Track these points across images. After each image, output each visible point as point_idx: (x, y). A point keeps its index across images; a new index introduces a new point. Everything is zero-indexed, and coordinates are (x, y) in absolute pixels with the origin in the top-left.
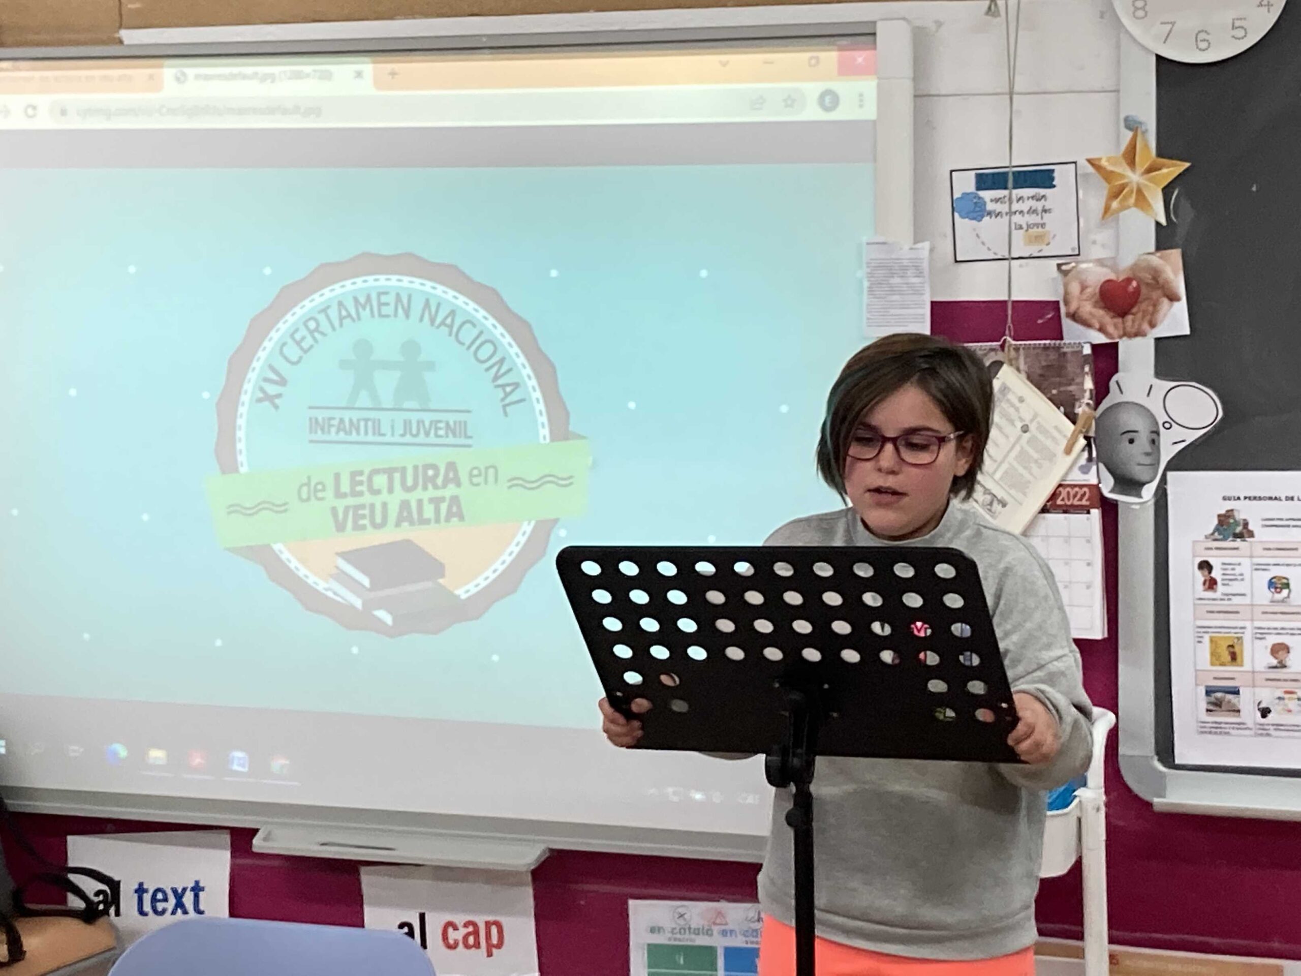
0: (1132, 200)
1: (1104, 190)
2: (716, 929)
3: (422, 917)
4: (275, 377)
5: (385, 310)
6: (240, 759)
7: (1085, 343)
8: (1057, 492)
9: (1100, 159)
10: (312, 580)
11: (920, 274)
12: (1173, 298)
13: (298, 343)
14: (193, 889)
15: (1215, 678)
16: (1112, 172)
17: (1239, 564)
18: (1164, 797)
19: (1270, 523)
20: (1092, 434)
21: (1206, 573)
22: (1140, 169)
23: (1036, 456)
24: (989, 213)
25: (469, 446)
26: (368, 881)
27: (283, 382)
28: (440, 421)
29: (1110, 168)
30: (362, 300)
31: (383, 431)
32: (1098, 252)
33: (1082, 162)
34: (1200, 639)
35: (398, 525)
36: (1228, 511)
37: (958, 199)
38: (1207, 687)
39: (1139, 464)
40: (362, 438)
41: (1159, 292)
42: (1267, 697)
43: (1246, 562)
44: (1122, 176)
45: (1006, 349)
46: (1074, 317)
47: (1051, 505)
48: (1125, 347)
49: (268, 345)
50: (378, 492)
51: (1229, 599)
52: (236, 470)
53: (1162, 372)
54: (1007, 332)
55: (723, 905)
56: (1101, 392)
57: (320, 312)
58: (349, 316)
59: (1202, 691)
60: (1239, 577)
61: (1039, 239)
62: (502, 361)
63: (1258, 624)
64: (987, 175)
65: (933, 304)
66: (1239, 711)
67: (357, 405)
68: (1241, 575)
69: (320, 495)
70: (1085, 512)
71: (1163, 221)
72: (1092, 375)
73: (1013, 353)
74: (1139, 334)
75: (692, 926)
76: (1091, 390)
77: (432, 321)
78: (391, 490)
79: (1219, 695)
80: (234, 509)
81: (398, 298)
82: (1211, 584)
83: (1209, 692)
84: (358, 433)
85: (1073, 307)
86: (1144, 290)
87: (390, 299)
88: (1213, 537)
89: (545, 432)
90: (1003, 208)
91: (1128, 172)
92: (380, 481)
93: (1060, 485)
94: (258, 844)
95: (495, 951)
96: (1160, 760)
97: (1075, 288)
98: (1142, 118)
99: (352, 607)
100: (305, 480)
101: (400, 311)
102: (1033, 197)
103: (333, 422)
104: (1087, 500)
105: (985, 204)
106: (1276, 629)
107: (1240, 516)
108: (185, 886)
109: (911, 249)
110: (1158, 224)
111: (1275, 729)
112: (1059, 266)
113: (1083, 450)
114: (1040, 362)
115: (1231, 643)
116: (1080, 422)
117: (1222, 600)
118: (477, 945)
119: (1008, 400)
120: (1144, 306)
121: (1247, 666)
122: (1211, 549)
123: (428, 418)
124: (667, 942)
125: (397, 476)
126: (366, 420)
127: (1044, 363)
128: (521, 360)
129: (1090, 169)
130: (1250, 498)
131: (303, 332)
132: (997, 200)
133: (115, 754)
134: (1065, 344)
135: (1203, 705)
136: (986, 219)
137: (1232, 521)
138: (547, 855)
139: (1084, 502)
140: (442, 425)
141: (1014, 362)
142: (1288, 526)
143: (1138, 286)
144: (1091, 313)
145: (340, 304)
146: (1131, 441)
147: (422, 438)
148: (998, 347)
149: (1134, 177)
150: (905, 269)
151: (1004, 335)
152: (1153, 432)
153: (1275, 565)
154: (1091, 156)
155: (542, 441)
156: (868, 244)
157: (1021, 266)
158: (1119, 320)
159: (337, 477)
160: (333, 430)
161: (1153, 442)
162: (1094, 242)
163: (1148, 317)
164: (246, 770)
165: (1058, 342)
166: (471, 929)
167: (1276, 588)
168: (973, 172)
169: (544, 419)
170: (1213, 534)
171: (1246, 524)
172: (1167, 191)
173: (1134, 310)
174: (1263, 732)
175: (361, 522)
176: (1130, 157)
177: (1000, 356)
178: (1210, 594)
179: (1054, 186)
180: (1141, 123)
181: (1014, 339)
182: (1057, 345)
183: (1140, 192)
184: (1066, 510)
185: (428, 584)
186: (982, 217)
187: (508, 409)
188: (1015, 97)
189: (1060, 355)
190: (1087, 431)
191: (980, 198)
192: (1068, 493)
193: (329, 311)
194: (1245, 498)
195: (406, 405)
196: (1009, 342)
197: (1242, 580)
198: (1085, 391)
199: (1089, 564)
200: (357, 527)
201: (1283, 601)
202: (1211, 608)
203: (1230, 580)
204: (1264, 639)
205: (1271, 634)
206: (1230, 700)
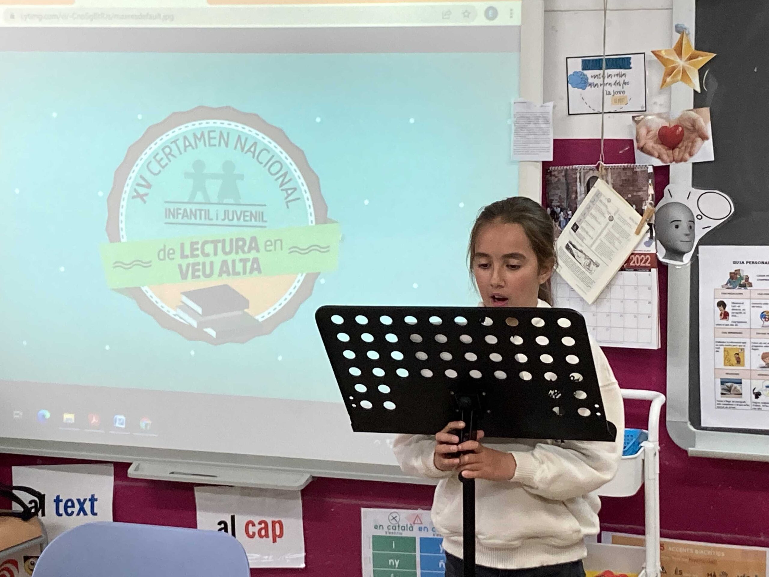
0: (679, 77)
1: (662, 70)
2: (416, 527)
3: (233, 518)
4: (143, 183)
5: (213, 142)
6: (120, 419)
7: (650, 165)
8: (631, 258)
9: (660, 51)
10: (166, 309)
11: (547, 122)
12: (704, 138)
13: (159, 162)
14: (90, 500)
15: (727, 374)
16: (668, 59)
17: (743, 303)
18: (694, 447)
19: (763, 278)
20: (653, 222)
21: (722, 308)
22: (685, 56)
23: (617, 235)
24: (590, 85)
25: (265, 227)
26: (199, 495)
27: (149, 186)
28: (247, 211)
29: (666, 57)
30: (199, 136)
31: (211, 217)
32: (657, 109)
33: (649, 54)
34: (718, 350)
35: (220, 275)
36: (736, 270)
37: (571, 75)
38: (721, 379)
39: (681, 241)
40: (198, 221)
41: (696, 134)
42: (759, 385)
43: (747, 303)
44: (673, 62)
45: (600, 169)
46: (642, 149)
47: (626, 266)
48: (673, 168)
49: (139, 162)
50: (208, 255)
51: (736, 325)
52: (119, 241)
53: (696, 184)
54: (601, 158)
55: (419, 512)
56: (659, 196)
57: (172, 143)
58: (190, 145)
59: (719, 381)
60: (743, 312)
61: (621, 101)
62: (285, 174)
63: (753, 340)
64: (589, 60)
65: (555, 140)
66: (741, 394)
67: (195, 201)
68: (744, 310)
69: (171, 256)
70: (648, 270)
71: (698, 90)
72: (653, 185)
73: (604, 171)
74: (683, 160)
75: (401, 525)
76: (652, 195)
77: (243, 149)
78: (216, 254)
79: (729, 384)
80: (118, 264)
81: (221, 134)
82: (725, 315)
83: (722, 383)
84: (196, 218)
85: (642, 144)
86: (686, 133)
87: (216, 135)
88: (726, 286)
89: (313, 218)
90: (599, 81)
91: (678, 60)
92: (209, 248)
93: (632, 254)
94: (131, 472)
95: (277, 539)
96: (692, 424)
97: (643, 131)
98: (686, 25)
99: (191, 326)
100: (162, 247)
101: (222, 141)
102: (617, 75)
103: (179, 211)
104: (649, 263)
105: (587, 79)
106: (765, 343)
107: (744, 274)
108: (85, 498)
109: (542, 106)
110: (695, 92)
111: (763, 406)
112: (633, 117)
113: (647, 232)
114: (621, 177)
115: (737, 352)
116: (645, 215)
117: (732, 325)
118: (267, 536)
119: (601, 201)
120: (685, 143)
121: (747, 366)
122: (725, 294)
123: (239, 209)
124: (384, 534)
125: (220, 245)
126: (201, 210)
127: (624, 178)
128: (298, 173)
129: (655, 58)
130: (750, 262)
131: (161, 155)
132: (595, 77)
133: (44, 416)
134: (636, 166)
135: (719, 388)
136: (588, 88)
137: (738, 276)
138: (310, 480)
139: (647, 264)
140: (248, 214)
141: (604, 177)
143: (682, 130)
144: (653, 147)
145: (185, 138)
146: (677, 227)
147: (235, 222)
148: (595, 168)
149: (681, 63)
150: (537, 118)
151: (599, 160)
152: (690, 221)
153: (765, 304)
154: (654, 49)
155: (310, 224)
156: (515, 103)
157: (609, 117)
158: (671, 151)
159: (182, 245)
160: (180, 216)
161: (691, 227)
162: (655, 103)
163: (689, 150)
164: (123, 426)
165: (632, 165)
166: (263, 525)
167: (765, 318)
168: (580, 59)
169: (312, 210)
170: (727, 284)
171: (747, 279)
172: (701, 72)
173: (680, 145)
174: (757, 407)
175: (197, 274)
176: (679, 50)
177: (596, 174)
178: (724, 322)
179: (630, 68)
180: (685, 29)
181: (605, 163)
182: (632, 167)
183: (684, 72)
184: (636, 269)
185: (240, 313)
186: (586, 87)
187: (289, 204)
188: (607, 12)
189: (633, 173)
190: (650, 220)
191: (584, 75)
192: (637, 258)
193: (178, 142)
194: (747, 262)
195: (225, 201)
196: (602, 165)
197: (744, 313)
198: (649, 195)
199: (649, 303)
200: (194, 277)
202: (724, 331)
203: (737, 313)
204: (757, 349)
205: (762, 346)
206: (735, 388)
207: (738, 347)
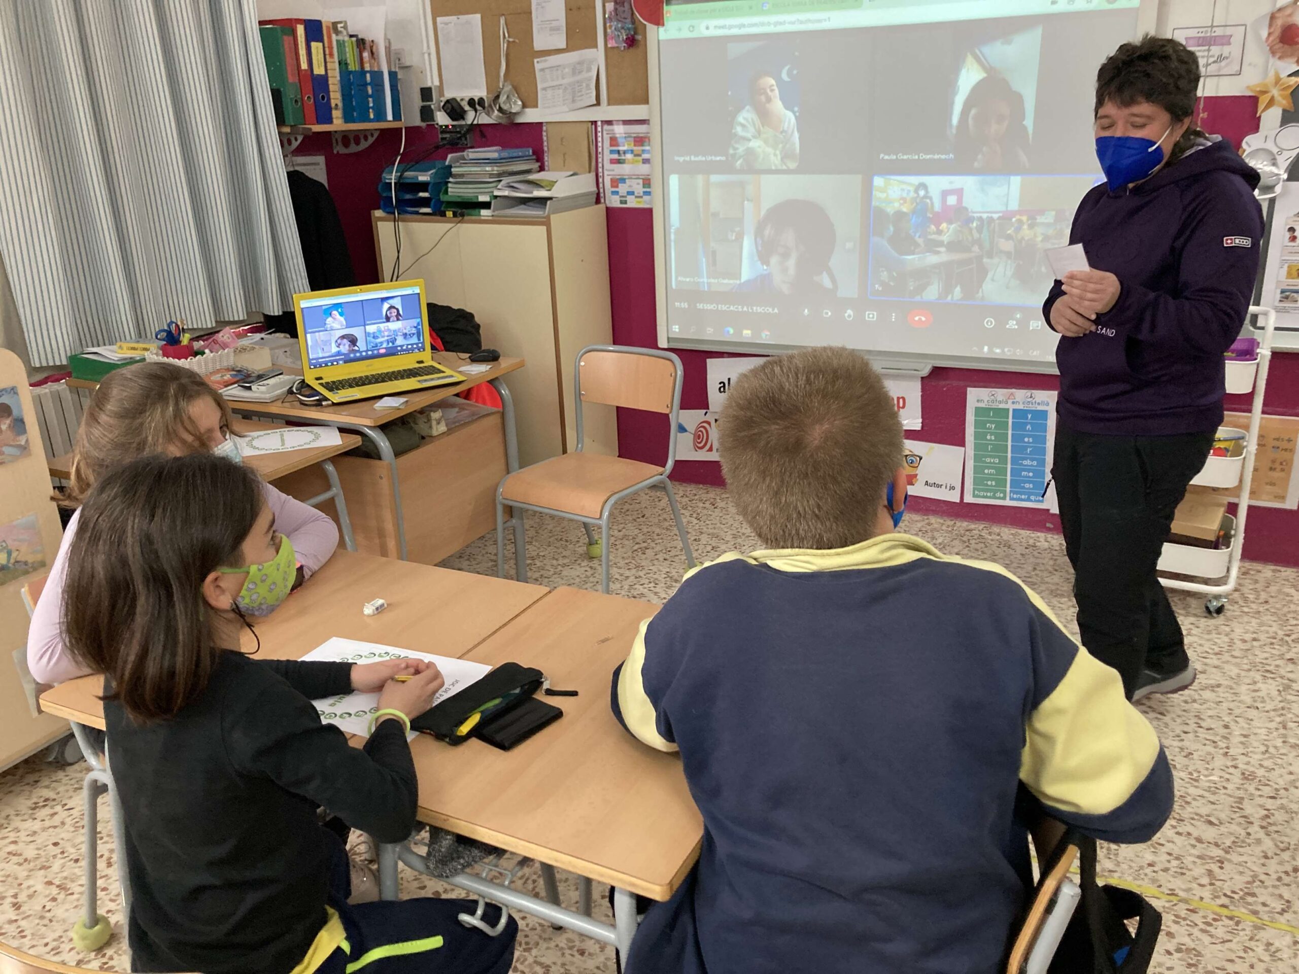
2: (1009, 401)
15: (1288, 284)
21: (1291, 233)
34: (1283, 267)
55: (1014, 390)
59: (1279, 291)
75: (997, 400)
82: (1294, 239)
83: (1282, 292)
88: (1298, 215)
95: (901, 408)
124: (985, 406)
135: (1278, 296)
138: (933, 369)
152: (1273, 159)
161: (1274, 164)
178: (1292, 244)
206: (1293, 296)
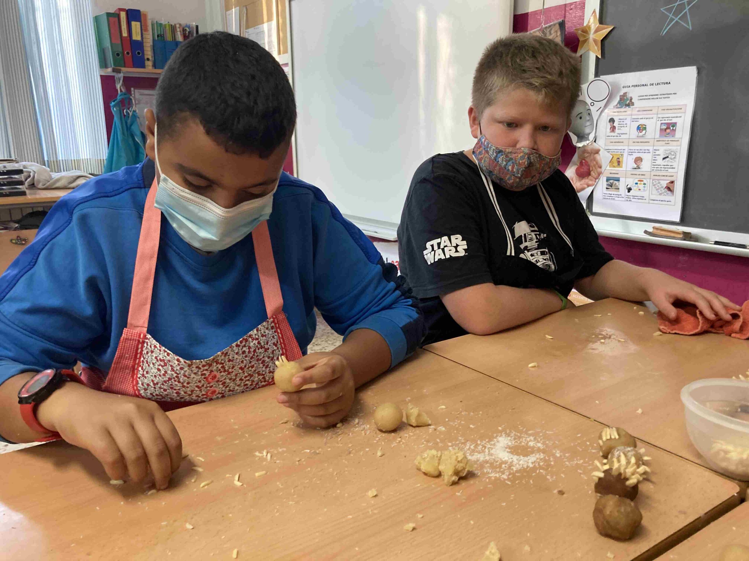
15: (611, 173)
17: (626, 119)
19: (642, 98)
21: (612, 123)
36: (624, 93)
38: (607, 177)
39: (586, 127)
42: (631, 182)
43: (629, 118)
51: (620, 136)
59: (605, 179)
60: (625, 126)
63: (630, 148)
66: (619, 189)
68: (626, 124)
79: (611, 181)
82: (613, 129)
83: (608, 179)
88: (617, 107)
106: (638, 150)
107: (629, 95)
111: (633, 198)
115: (618, 157)
117: (617, 136)
121: (624, 168)
122: (615, 112)
130: (634, 86)
135: (606, 186)
142: (649, 99)
146: (581, 118)
152: (588, 110)
153: (641, 119)
161: (589, 114)
167: (640, 130)
170: (617, 105)
171: (631, 99)
174: (628, 199)
178: (613, 134)
194: (632, 86)
201: (642, 136)
202: (612, 141)
203: (621, 127)
204: (632, 155)
205: (635, 152)
206: (616, 183)
207: (619, 153)
